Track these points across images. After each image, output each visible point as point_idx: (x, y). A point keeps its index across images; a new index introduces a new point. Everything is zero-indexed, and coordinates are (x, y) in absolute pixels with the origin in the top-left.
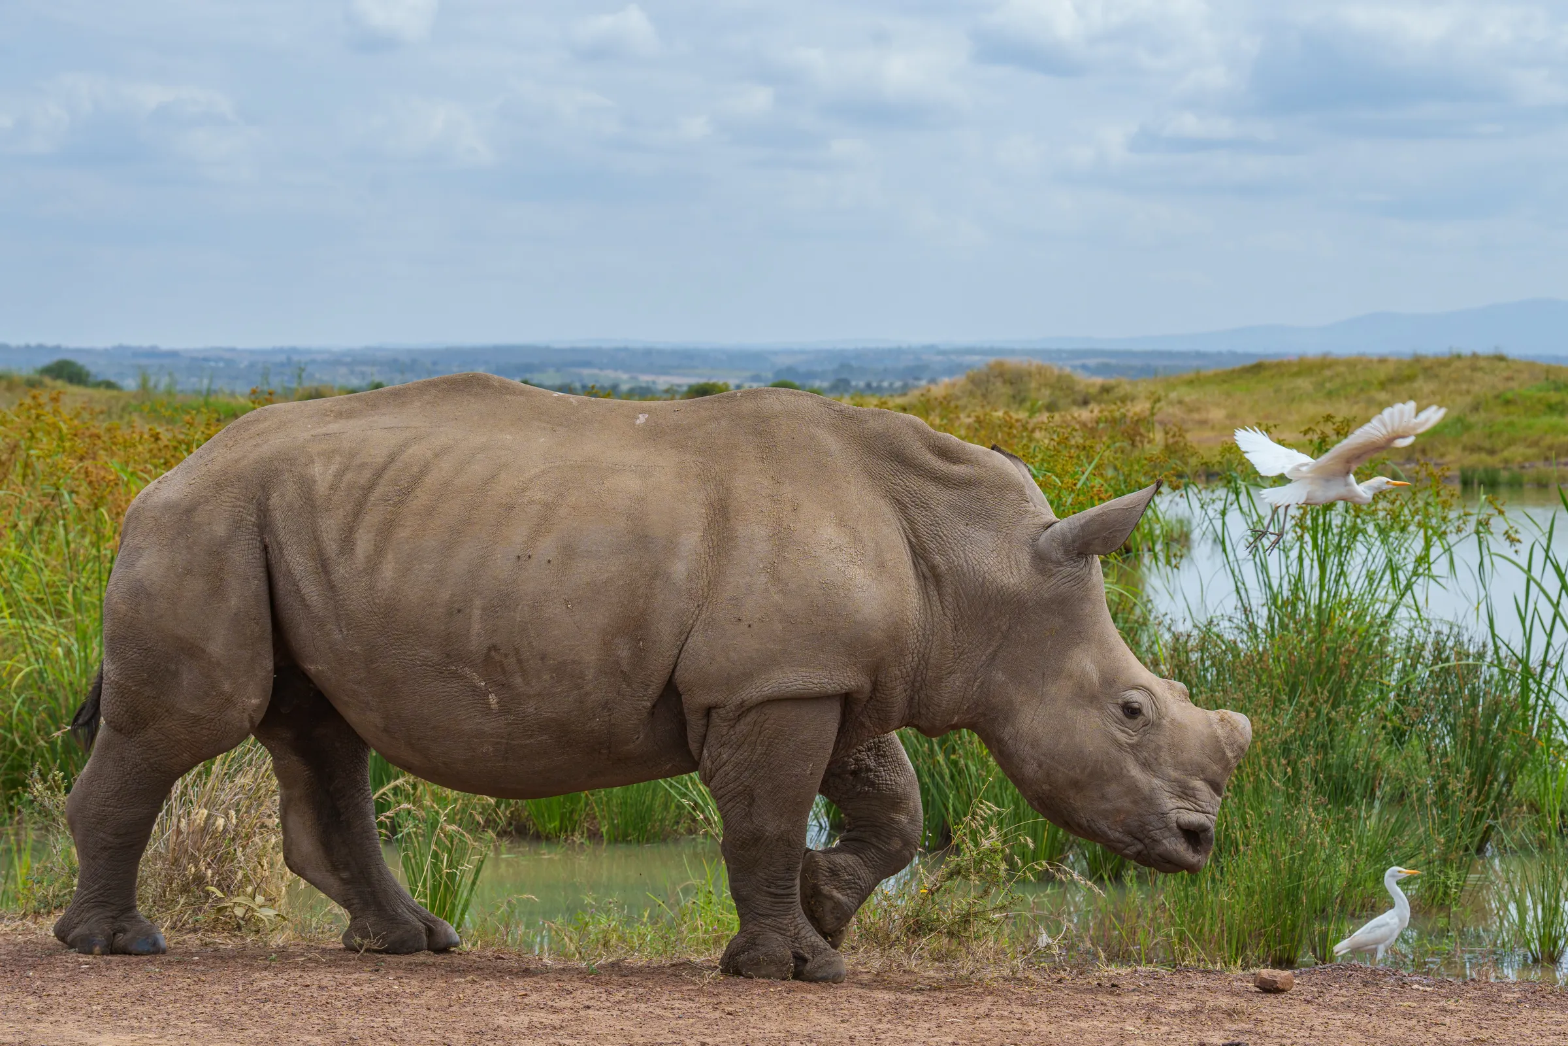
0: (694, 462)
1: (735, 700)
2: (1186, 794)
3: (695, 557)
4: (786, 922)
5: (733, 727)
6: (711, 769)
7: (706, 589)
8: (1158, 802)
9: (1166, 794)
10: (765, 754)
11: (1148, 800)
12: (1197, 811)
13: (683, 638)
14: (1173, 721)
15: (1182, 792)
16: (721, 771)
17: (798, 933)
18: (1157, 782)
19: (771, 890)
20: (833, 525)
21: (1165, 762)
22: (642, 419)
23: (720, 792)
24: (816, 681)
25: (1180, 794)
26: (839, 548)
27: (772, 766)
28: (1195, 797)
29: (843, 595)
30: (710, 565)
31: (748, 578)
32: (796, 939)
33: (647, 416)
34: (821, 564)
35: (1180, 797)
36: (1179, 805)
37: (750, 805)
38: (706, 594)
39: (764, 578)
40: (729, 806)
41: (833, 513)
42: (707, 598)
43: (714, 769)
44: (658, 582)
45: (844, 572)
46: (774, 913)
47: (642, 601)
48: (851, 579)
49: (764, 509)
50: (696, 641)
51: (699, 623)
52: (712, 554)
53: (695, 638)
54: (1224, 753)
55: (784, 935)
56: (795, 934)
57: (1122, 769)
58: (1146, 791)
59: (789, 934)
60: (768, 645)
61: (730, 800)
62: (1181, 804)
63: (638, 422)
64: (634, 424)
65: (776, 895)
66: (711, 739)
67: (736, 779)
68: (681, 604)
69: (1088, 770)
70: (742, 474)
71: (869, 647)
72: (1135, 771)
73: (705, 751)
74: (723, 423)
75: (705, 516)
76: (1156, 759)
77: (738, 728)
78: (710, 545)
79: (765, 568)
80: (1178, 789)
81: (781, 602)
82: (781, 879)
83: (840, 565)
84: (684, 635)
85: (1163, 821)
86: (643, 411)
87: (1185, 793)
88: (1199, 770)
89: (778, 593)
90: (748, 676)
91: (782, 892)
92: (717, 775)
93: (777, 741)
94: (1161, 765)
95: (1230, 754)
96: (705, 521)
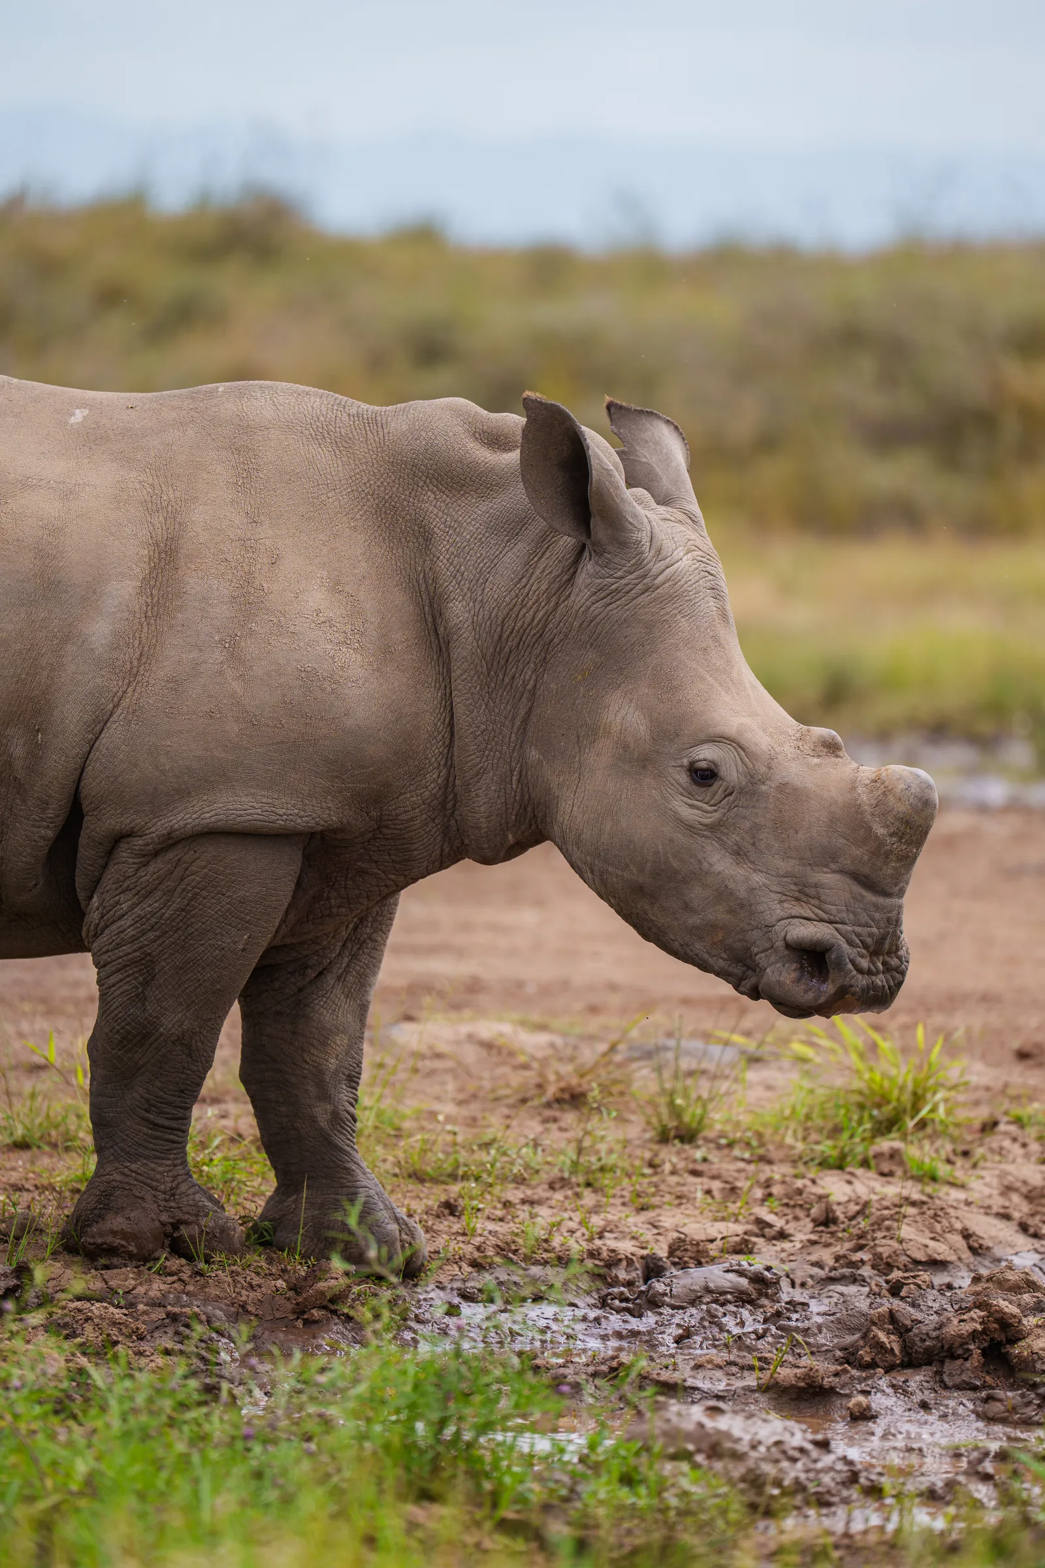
0: (140, 482)
1: (158, 828)
2: (807, 895)
3: (125, 615)
4: (160, 1169)
5: (146, 864)
6: (98, 925)
7: (135, 663)
8: (760, 908)
9: (774, 896)
10: (183, 910)
11: (743, 907)
12: (821, 920)
13: (98, 728)
14: (782, 787)
15: (800, 892)
16: (114, 927)
17: (177, 1187)
18: (758, 879)
19: (151, 1116)
20: (324, 589)
21: (769, 847)
22: (79, 416)
23: (105, 957)
24: (281, 812)
25: (797, 894)
26: (329, 622)
27: (190, 930)
28: (819, 898)
29: (329, 689)
30: (145, 629)
31: (195, 654)
32: (173, 1195)
33: (86, 412)
34: (302, 644)
35: (797, 899)
36: (794, 913)
37: (146, 984)
38: (135, 670)
39: (218, 656)
40: (112, 980)
41: (325, 573)
42: (136, 675)
43: (102, 924)
44: (69, 647)
45: (333, 657)
46: (147, 1153)
47: (45, 673)
48: (342, 668)
49: (230, 558)
50: (113, 735)
51: (120, 711)
52: (149, 614)
53: (112, 731)
54: (869, 829)
55: (155, 1189)
56: (171, 1189)
57: (700, 862)
58: (742, 894)
59: (162, 1187)
60: (216, 753)
61: (118, 970)
62: (797, 910)
63: (73, 420)
64: (66, 423)
65: (156, 1126)
66: (108, 882)
67: (134, 939)
68: (99, 681)
69: (649, 866)
70: (205, 504)
71: (363, 767)
72: (720, 863)
73: (95, 899)
74: (190, 432)
75: (146, 559)
76: (753, 844)
77: (152, 868)
78: (149, 600)
79: (222, 641)
80: (794, 888)
81: (240, 692)
82: (169, 1104)
83: (329, 647)
84: (99, 724)
85: (769, 939)
86: (83, 405)
87: (804, 892)
88: (827, 857)
89: (238, 678)
90: (182, 794)
91: (166, 1123)
92: (106, 932)
93: (205, 893)
94: (761, 852)
95: (880, 831)
96: (146, 566)
